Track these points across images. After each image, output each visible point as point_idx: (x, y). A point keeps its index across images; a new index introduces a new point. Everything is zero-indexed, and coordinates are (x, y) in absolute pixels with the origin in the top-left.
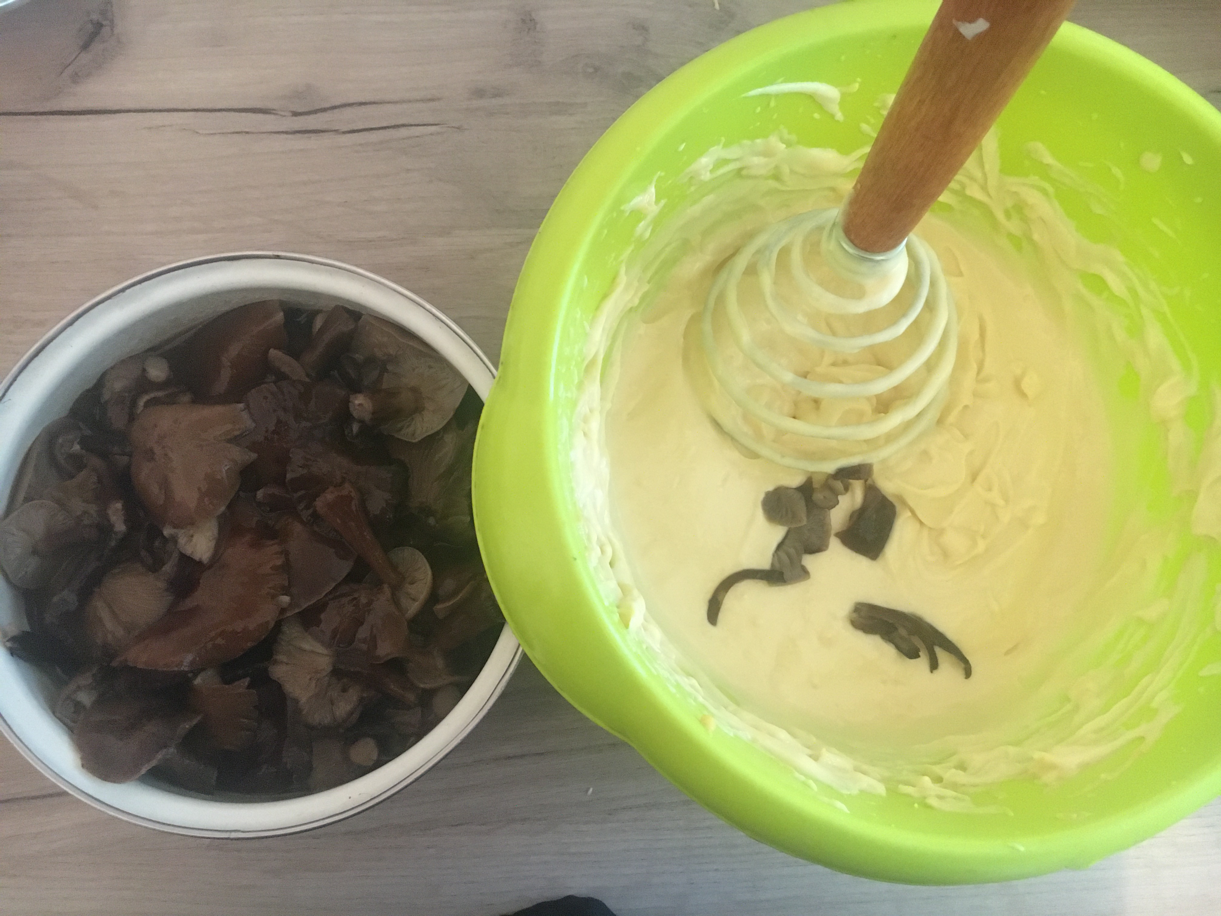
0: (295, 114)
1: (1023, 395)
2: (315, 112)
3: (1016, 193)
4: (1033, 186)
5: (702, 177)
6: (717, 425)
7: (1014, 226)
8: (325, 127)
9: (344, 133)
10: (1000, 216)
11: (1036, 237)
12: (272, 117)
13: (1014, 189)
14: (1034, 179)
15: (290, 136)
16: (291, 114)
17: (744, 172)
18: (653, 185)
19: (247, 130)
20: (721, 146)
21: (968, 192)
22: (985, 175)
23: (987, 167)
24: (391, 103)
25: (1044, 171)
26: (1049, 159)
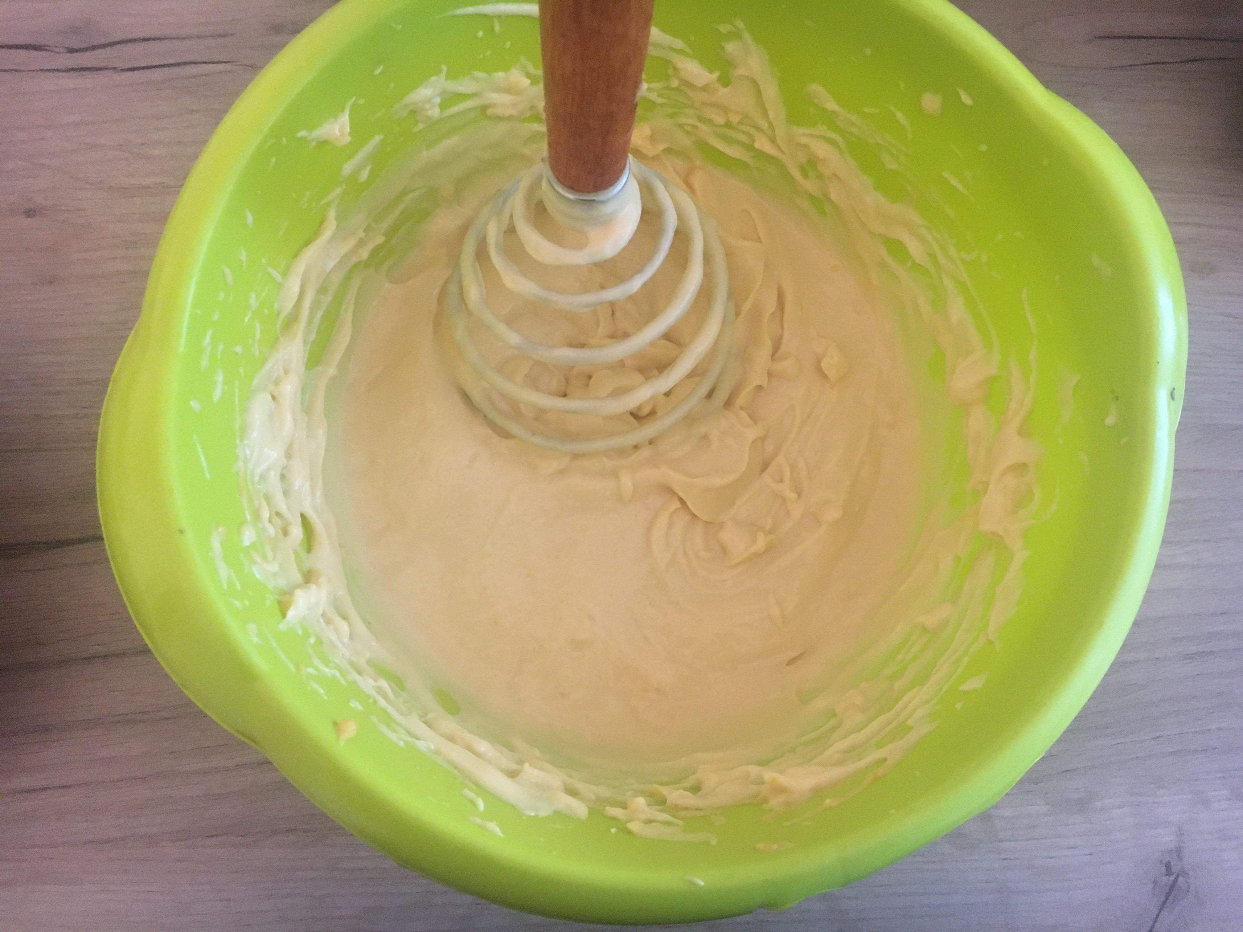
0: (71, 51)
1: (825, 376)
2: (93, 48)
3: (806, 146)
4: (820, 137)
5: (429, 113)
6: (466, 398)
7: (809, 185)
8: (102, 65)
9: (124, 70)
10: (796, 173)
11: (833, 196)
12: (44, 53)
13: (804, 140)
14: (822, 130)
15: (64, 74)
16: (65, 51)
17: (489, 112)
18: (347, 112)
19: (16, 68)
20: (443, 75)
21: (757, 145)
22: (770, 124)
23: (771, 115)
24: (177, 38)
25: (829, 119)
26: (832, 105)
